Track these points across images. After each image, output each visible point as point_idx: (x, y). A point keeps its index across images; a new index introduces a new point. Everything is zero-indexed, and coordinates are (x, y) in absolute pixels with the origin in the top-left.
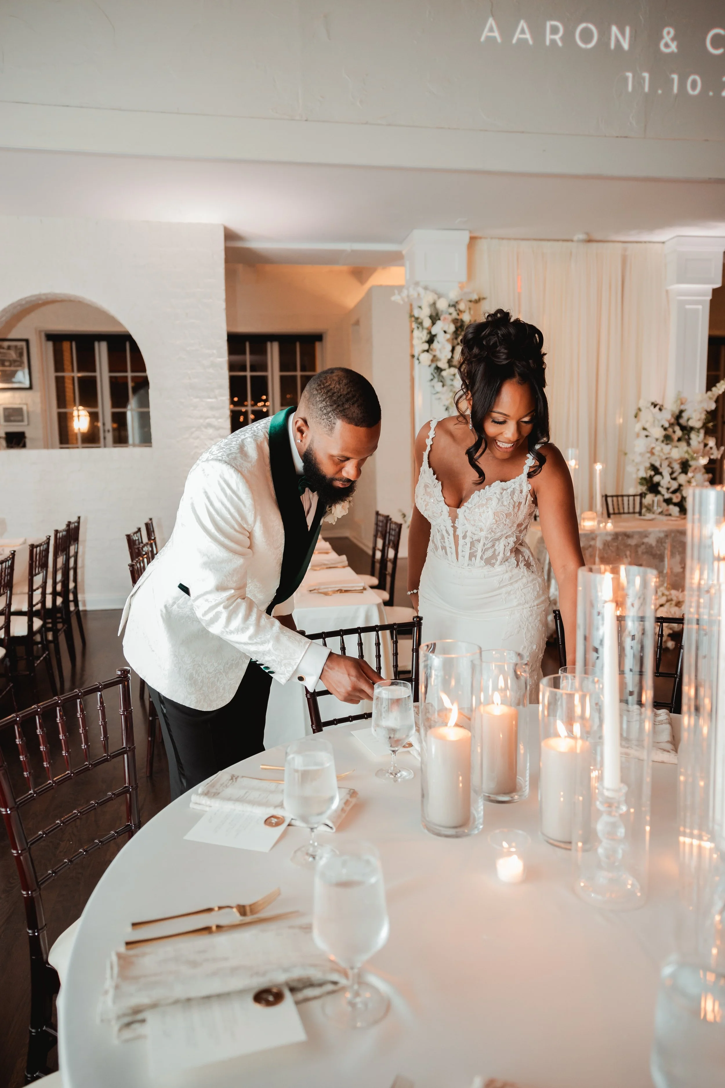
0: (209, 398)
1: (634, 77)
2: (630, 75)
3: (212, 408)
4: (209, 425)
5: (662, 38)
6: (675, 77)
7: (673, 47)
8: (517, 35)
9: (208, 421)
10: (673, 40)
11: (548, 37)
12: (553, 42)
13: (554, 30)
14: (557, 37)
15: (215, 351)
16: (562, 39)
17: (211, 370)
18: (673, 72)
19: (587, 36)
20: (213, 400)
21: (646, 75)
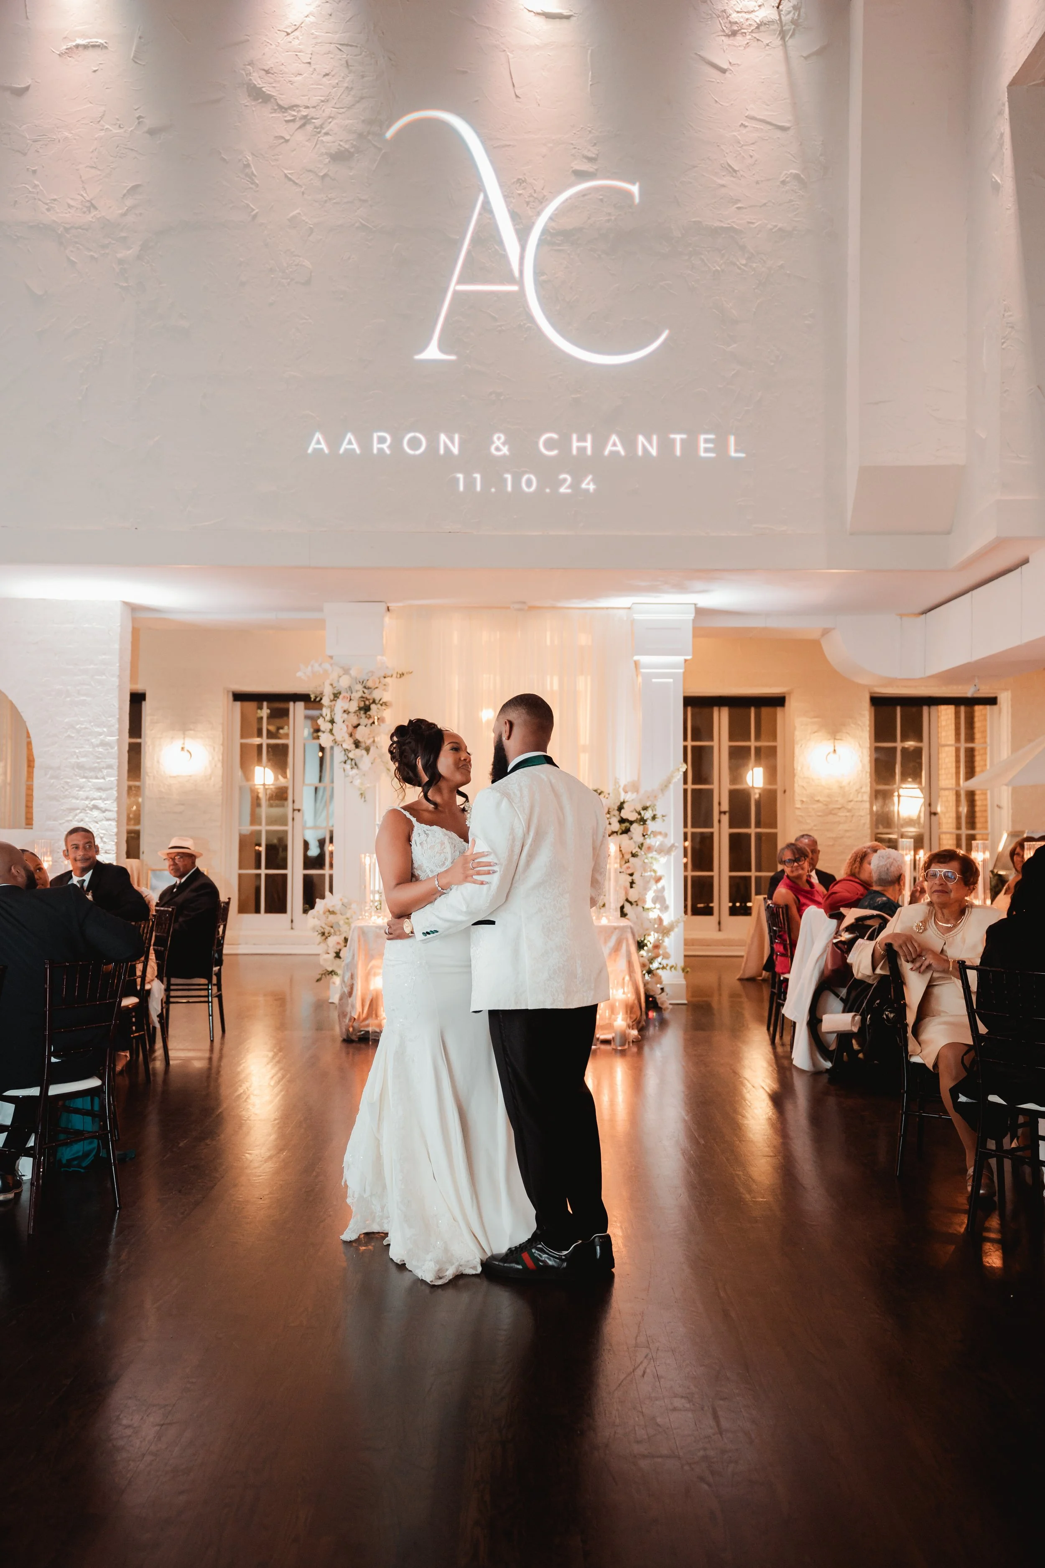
0: (97, 778)
1: (465, 478)
2: (461, 476)
3: (100, 789)
4: (95, 807)
5: (493, 443)
6: (509, 477)
7: (505, 450)
8: (345, 446)
9: (93, 802)
10: (504, 444)
11: (376, 446)
12: (381, 450)
13: (382, 440)
14: (385, 446)
15: (105, 730)
16: (389, 447)
17: (101, 749)
18: (508, 471)
19: (414, 443)
20: (102, 781)
21: (478, 476)
